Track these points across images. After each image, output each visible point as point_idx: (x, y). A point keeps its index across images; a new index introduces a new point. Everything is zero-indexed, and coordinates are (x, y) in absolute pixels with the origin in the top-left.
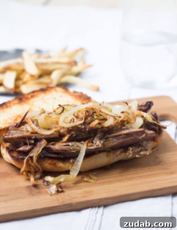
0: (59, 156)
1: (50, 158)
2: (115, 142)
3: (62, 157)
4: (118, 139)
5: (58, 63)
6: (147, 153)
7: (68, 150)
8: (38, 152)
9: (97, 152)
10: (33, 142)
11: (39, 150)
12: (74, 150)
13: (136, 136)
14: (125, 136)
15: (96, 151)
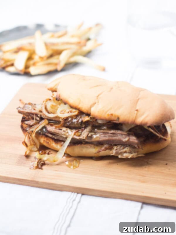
0: (53, 137)
1: (47, 136)
2: (102, 138)
3: (56, 138)
4: (105, 136)
5: (68, 43)
6: (129, 156)
7: (60, 134)
8: (36, 128)
9: (84, 143)
10: (38, 119)
11: (38, 128)
12: (64, 135)
13: (120, 138)
14: (111, 134)
15: (84, 141)
